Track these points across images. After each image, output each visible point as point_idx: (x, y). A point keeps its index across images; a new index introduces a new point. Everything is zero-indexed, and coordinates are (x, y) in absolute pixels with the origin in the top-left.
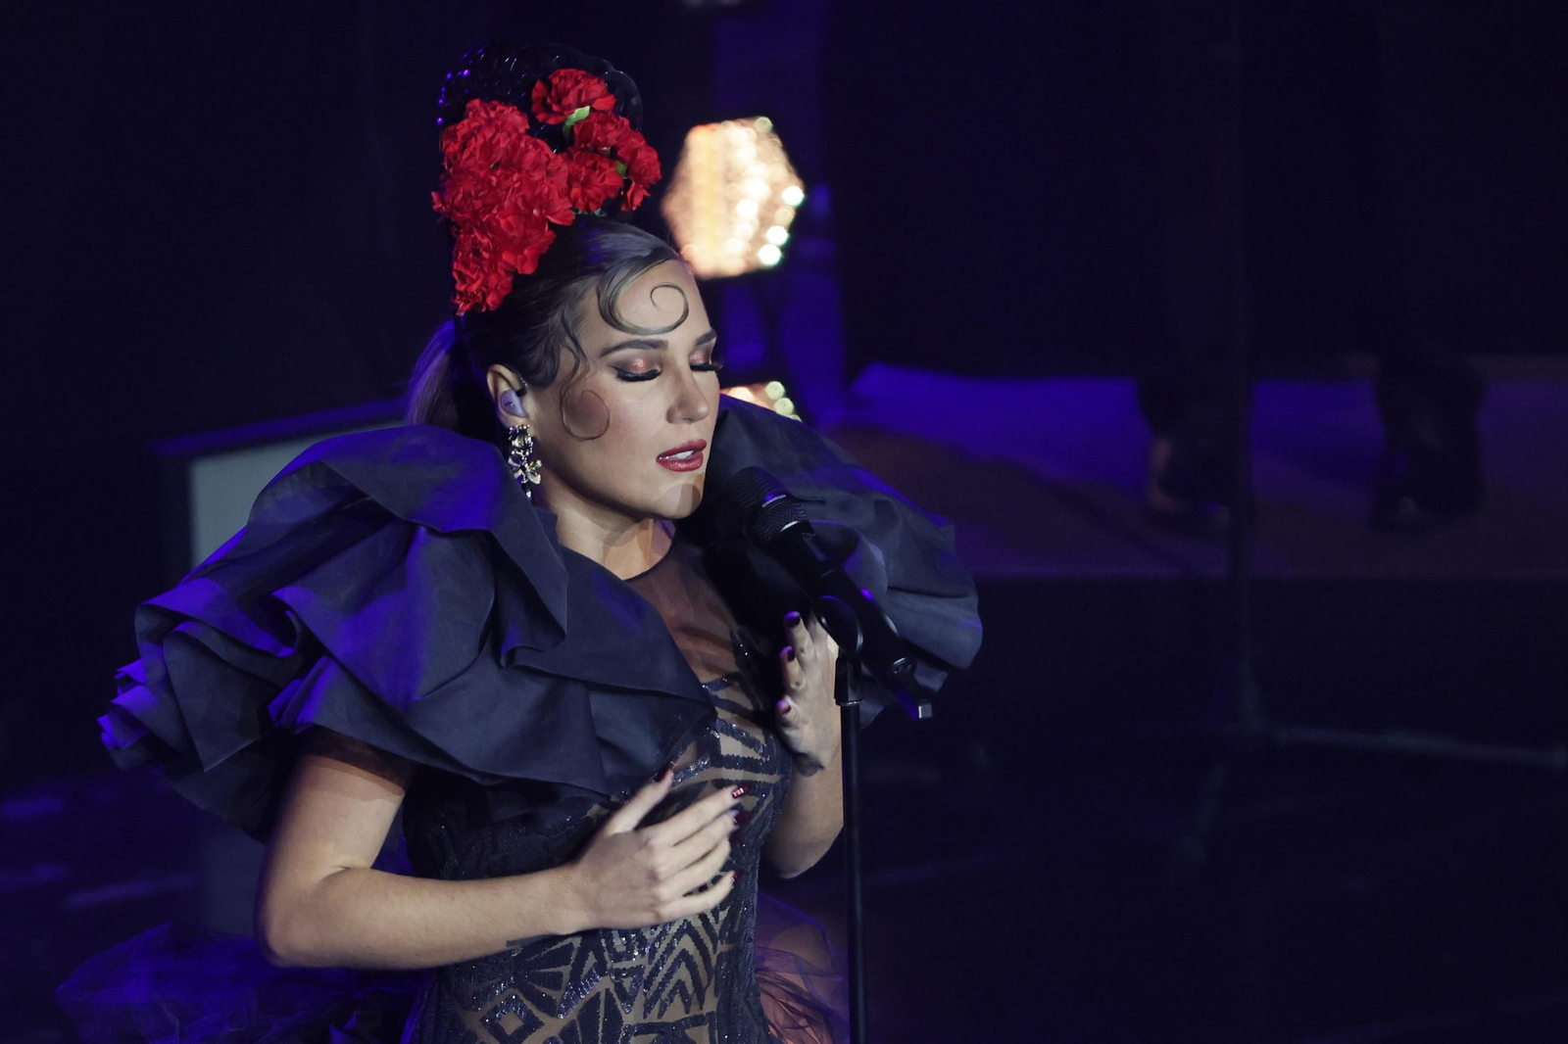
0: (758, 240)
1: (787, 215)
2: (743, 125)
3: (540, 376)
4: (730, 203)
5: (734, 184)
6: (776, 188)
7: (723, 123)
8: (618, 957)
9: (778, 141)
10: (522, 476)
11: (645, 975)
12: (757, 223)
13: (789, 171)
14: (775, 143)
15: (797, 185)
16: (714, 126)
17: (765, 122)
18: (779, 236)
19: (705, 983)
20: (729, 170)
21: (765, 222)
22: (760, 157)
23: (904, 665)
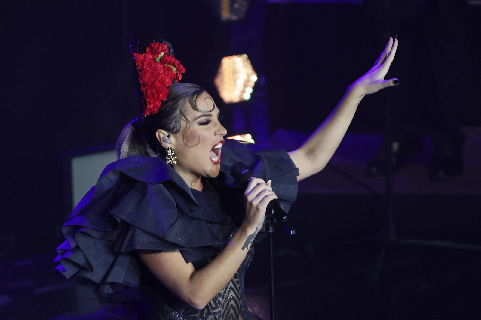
0: (243, 92)
1: (252, 84)
2: (239, 57)
3: (175, 130)
4: (235, 80)
5: (236, 75)
6: (249, 76)
7: (233, 56)
8: (214, 309)
9: (249, 62)
10: (171, 162)
11: (222, 313)
12: (243, 86)
13: (253, 71)
14: (248, 62)
15: (255, 75)
16: (230, 57)
17: (245, 56)
18: (249, 90)
19: (238, 314)
20: (234, 70)
21: (245, 86)
22: (244, 66)
23: (286, 218)
